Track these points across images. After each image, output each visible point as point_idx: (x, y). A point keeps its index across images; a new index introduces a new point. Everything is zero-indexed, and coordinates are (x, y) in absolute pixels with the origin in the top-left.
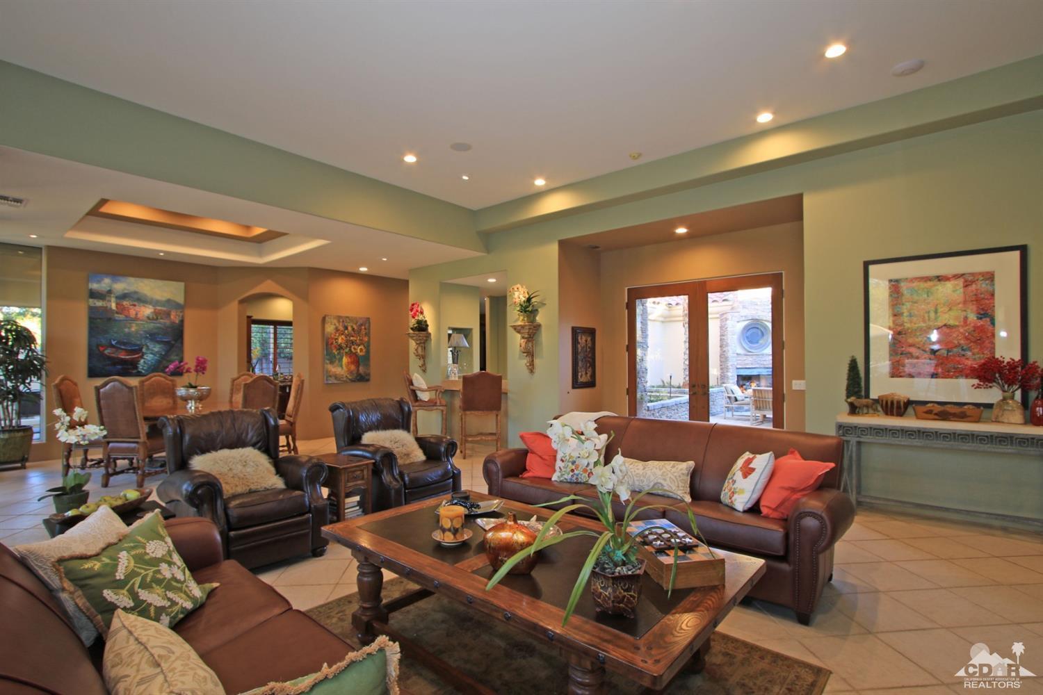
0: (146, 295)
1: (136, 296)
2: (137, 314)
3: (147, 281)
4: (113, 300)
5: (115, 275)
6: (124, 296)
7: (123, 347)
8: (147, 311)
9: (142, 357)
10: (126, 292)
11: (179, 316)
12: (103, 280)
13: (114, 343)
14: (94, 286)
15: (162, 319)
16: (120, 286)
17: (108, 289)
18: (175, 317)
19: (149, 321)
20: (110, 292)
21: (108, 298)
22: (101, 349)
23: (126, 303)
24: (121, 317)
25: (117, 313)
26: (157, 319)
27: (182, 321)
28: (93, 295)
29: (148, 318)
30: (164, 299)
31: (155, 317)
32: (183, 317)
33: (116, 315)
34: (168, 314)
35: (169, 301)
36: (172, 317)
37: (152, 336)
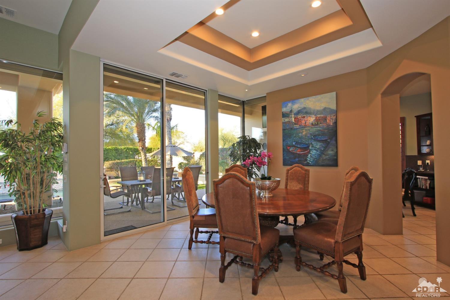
0: (310, 109)
1: (305, 111)
2: (305, 123)
3: (311, 99)
4: (293, 116)
5: (293, 100)
6: (299, 112)
7: (299, 146)
8: (311, 119)
9: (309, 153)
10: (299, 109)
11: (333, 119)
12: (288, 105)
13: (294, 143)
14: (284, 110)
15: (321, 123)
16: (296, 106)
17: (291, 109)
18: (330, 121)
19: (313, 126)
20: (291, 111)
21: (290, 116)
22: (288, 148)
23: (299, 116)
24: (297, 126)
25: (295, 124)
26: (318, 124)
27: (336, 123)
28: (285, 115)
29: (312, 124)
30: (322, 108)
31: (316, 123)
32: (336, 119)
33: (295, 125)
34: (325, 119)
35: (325, 109)
36: (328, 121)
37: (315, 137)
